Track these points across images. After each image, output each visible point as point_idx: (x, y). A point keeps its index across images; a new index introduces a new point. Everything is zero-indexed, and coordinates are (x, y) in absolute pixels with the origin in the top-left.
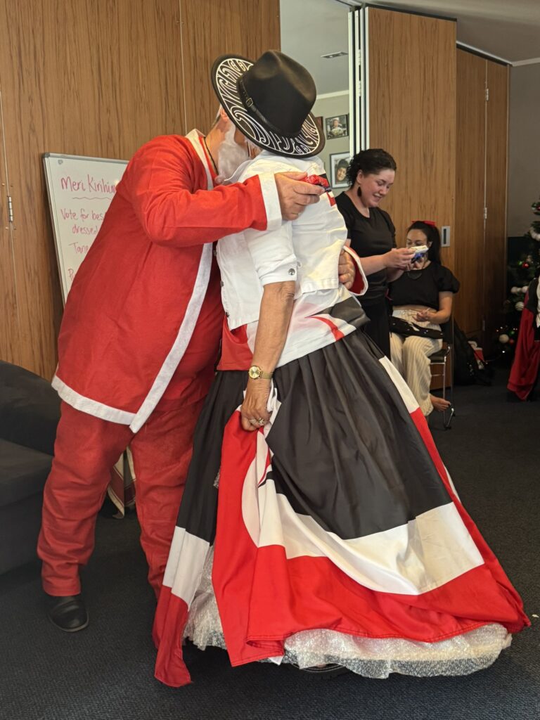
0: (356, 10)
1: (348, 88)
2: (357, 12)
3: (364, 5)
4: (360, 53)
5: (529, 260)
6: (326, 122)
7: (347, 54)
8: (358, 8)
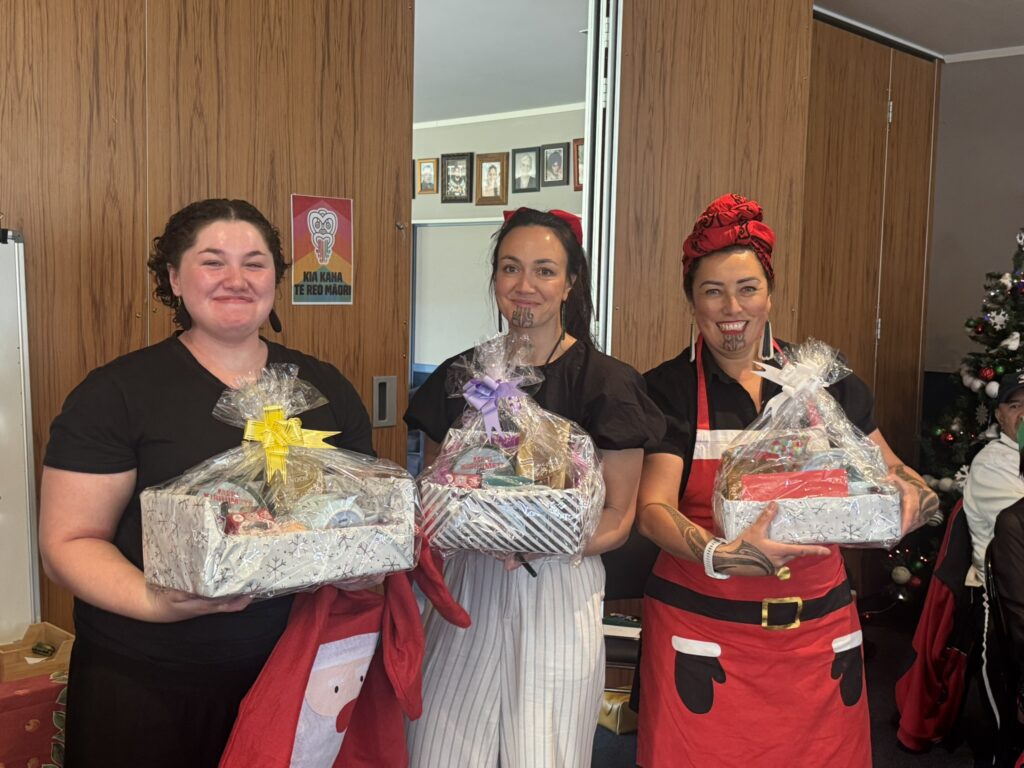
5: (955, 427)
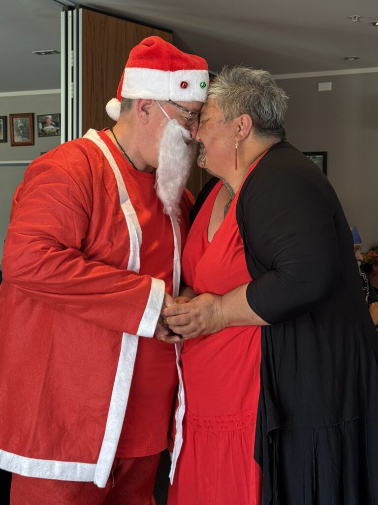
0: (69, 10)
1: (60, 87)
2: (70, 13)
3: (78, 6)
4: (73, 54)
6: (38, 119)
7: (60, 53)
8: (72, 8)
